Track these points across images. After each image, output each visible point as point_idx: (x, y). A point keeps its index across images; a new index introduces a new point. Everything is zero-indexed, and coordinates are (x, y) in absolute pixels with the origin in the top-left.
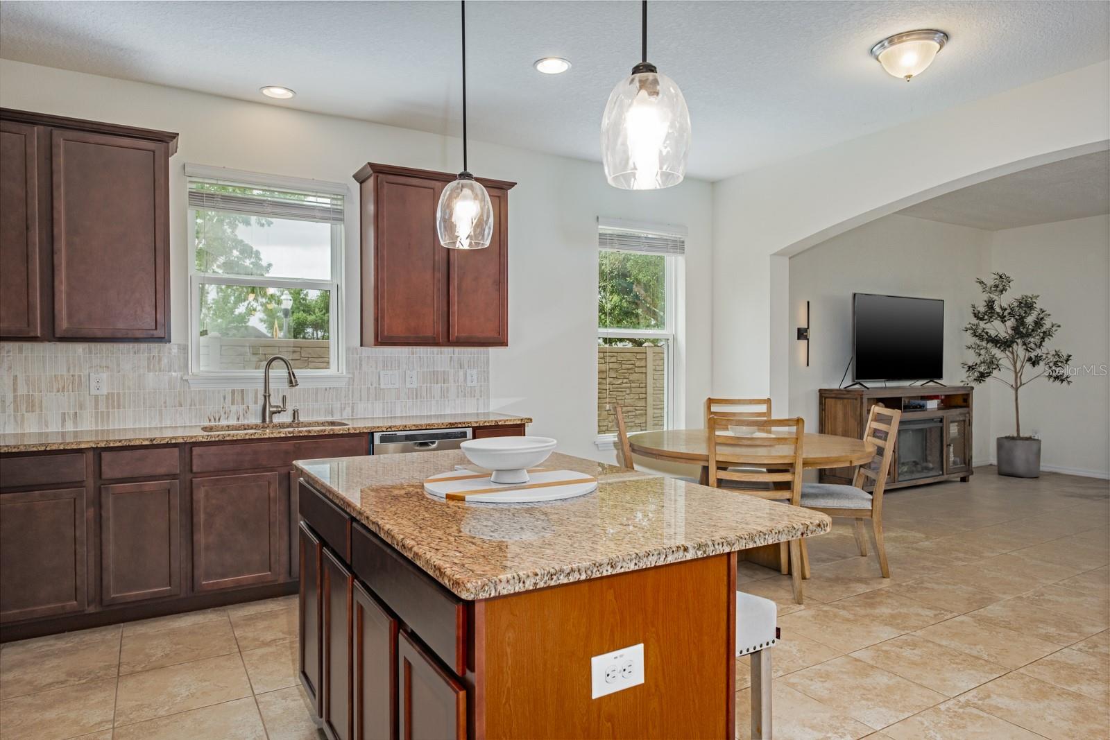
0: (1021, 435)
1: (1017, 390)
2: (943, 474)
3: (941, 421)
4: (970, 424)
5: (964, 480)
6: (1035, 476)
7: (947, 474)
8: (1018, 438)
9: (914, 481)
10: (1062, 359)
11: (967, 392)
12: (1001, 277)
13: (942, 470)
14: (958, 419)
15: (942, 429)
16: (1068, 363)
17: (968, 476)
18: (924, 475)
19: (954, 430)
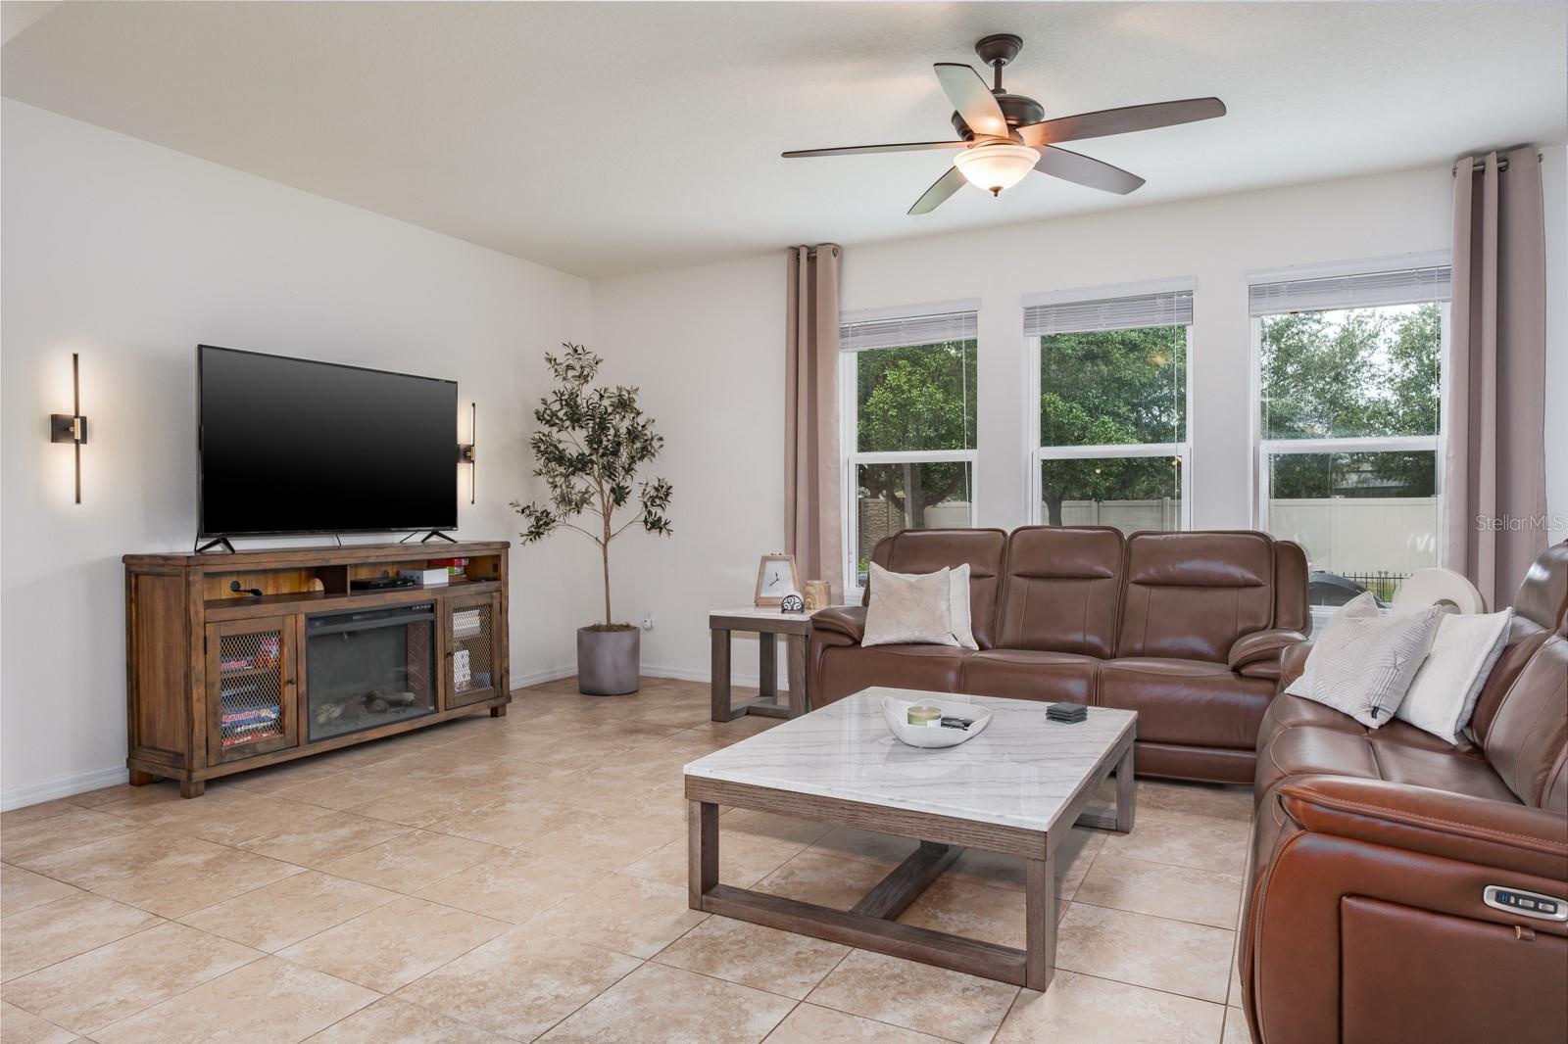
0: (613, 621)
1: (605, 546)
2: (437, 711)
3: (432, 609)
4: (503, 610)
5: (495, 713)
6: (632, 689)
7: (446, 710)
8: (611, 628)
9: (356, 736)
10: (661, 494)
11: (498, 553)
12: (576, 351)
13: (435, 702)
14: (473, 603)
15: (433, 625)
16: (669, 499)
17: (504, 706)
18: (389, 718)
19: (466, 623)
